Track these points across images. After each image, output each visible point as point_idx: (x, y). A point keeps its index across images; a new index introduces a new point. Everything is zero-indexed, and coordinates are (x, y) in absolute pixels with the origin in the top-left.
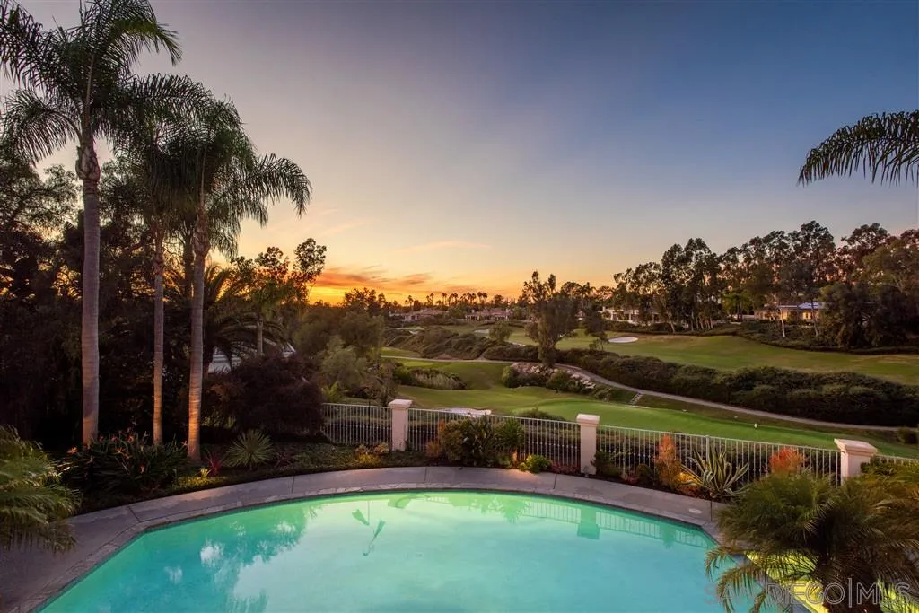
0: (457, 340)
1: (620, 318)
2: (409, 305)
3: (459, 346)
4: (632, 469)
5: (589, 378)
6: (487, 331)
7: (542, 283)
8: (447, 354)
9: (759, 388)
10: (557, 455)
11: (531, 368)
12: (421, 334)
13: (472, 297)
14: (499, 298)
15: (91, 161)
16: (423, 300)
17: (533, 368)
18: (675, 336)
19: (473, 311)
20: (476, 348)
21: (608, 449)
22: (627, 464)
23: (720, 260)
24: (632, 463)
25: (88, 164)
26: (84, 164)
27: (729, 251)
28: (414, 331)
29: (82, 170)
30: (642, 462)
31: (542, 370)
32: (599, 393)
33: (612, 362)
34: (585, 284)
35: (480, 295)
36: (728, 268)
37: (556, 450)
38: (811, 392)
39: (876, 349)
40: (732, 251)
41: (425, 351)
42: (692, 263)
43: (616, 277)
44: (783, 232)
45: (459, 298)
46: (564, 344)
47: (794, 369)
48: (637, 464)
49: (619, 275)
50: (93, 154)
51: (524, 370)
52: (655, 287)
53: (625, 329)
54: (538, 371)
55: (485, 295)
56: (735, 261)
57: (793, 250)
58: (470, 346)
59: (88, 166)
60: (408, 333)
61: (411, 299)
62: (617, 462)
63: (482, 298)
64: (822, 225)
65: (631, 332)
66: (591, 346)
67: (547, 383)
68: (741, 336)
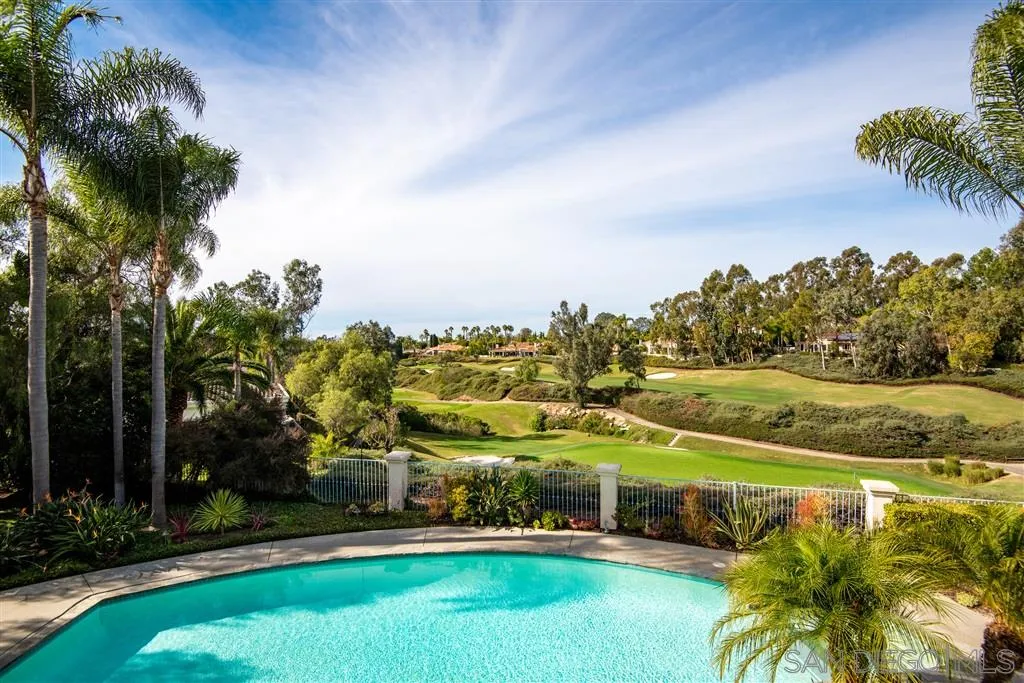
0: (479, 380)
1: (658, 352)
2: (424, 340)
3: (481, 386)
4: (656, 521)
5: (623, 419)
6: (513, 369)
7: (573, 314)
8: (467, 395)
9: (797, 425)
10: (575, 509)
11: (560, 409)
12: (438, 373)
13: (497, 330)
14: (527, 331)
15: (39, 181)
16: (441, 335)
17: (564, 409)
18: (716, 371)
19: (497, 346)
20: (500, 387)
21: (630, 500)
22: (650, 516)
23: (762, 288)
24: (656, 515)
25: (34, 184)
26: (30, 184)
27: (770, 279)
28: (430, 370)
29: (27, 192)
30: (666, 514)
31: (573, 411)
32: (634, 436)
33: (648, 401)
34: (621, 314)
35: (506, 328)
36: (769, 297)
37: (574, 504)
38: (849, 427)
39: (910, 380)
40: (774, 279)
41: (443, 392)
42: (734, 291)
43: (653, 307)
44: (824, 259)
45: (481, 332)
46: (597, 382)
47: (832, 403)
48: (661, 517)
49: (656, 305)
50: (41, 174)
51: (554, 412)
52: (694, 318)
53: (662, 364)
54: (569, 412)
55: (510, 328)
56: (777, 290)
57: (834, 277)
58: (493, 386)
59: (35, 188)
60: (423, 373)
61: (427, 334)
62: (640, 514)
63: (508, 332)
64: (863, 252)
65: (669, 367)
66: (626, 383)
67: (578, 426)
68: (782, 369)
